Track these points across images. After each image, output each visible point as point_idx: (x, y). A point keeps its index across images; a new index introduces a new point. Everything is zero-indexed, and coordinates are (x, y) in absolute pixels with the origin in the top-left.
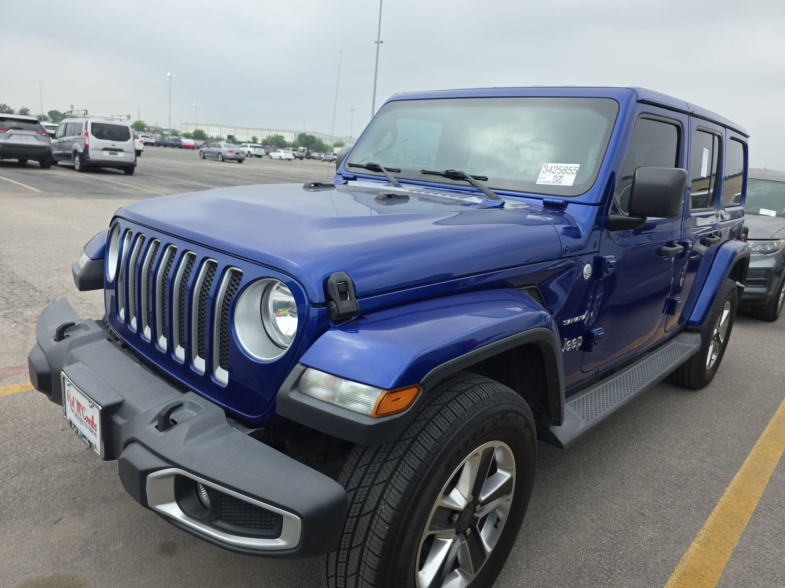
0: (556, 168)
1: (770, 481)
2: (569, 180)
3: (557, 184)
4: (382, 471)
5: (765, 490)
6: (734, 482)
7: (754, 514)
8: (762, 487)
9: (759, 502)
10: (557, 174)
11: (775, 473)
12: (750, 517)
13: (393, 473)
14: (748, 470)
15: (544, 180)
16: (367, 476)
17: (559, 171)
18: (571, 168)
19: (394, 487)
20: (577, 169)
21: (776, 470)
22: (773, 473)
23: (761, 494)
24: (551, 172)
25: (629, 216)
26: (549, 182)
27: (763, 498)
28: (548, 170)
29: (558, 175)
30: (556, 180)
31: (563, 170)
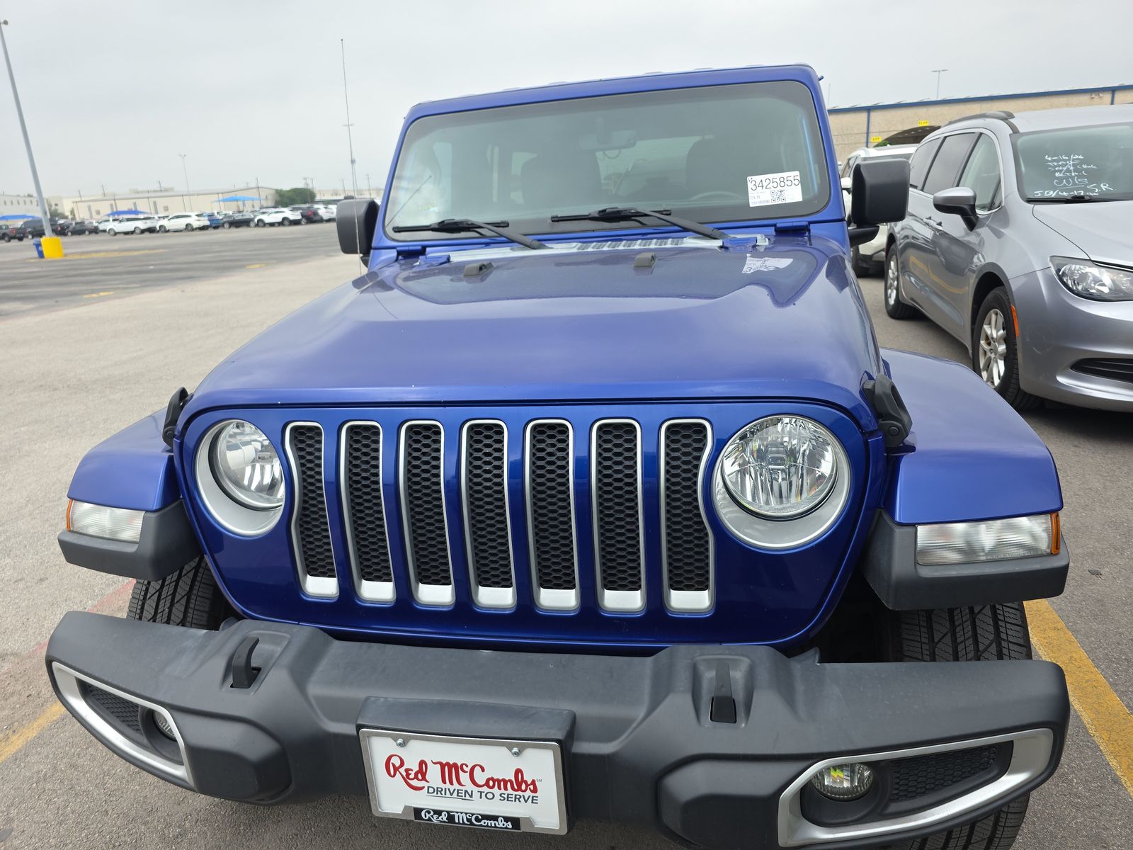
0: (768, 181)
2: (794, 195)
3: (780, 202)
4: (979, 631)
10: (773, 189)
13: (997, 627)
15: (758, 200)
16: (961, 647)
17: (775, 185)
18: (789, 179)
19: (1011, 642)
20: (799, 178)
24: (764, 188)
25: (858, 227)
26: (767, 202)
28: (757, 185)
29: (776, 189)
30: (776, 197)
31: (779, 182)
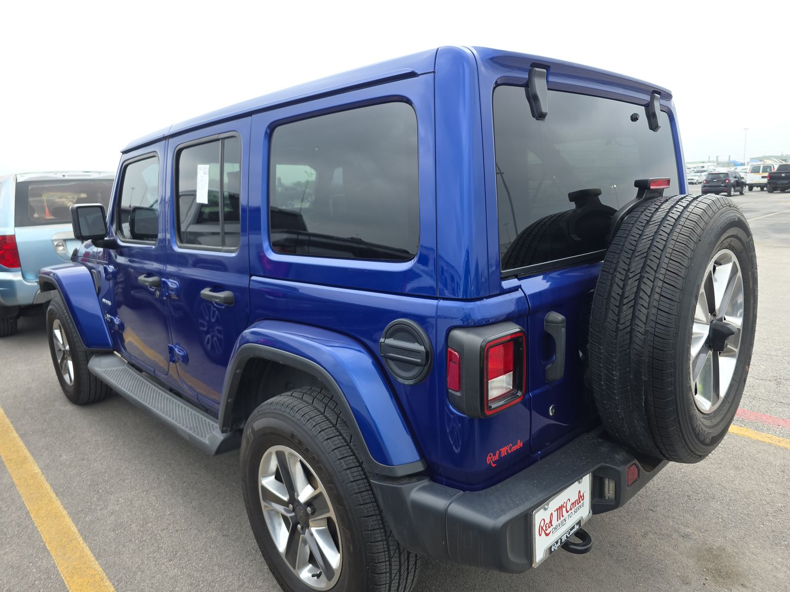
1: (45, 549)
5: (41, 538)
6: (68, 520)
7: (28, 513)
8: (45, 537)
9: (34, 524)
11: (52, 562)
12: (28, 508)
14: (73, 542)
21: (54, 566)
22: (53, 560)
23: (39, 530)
27: (35, 529)
